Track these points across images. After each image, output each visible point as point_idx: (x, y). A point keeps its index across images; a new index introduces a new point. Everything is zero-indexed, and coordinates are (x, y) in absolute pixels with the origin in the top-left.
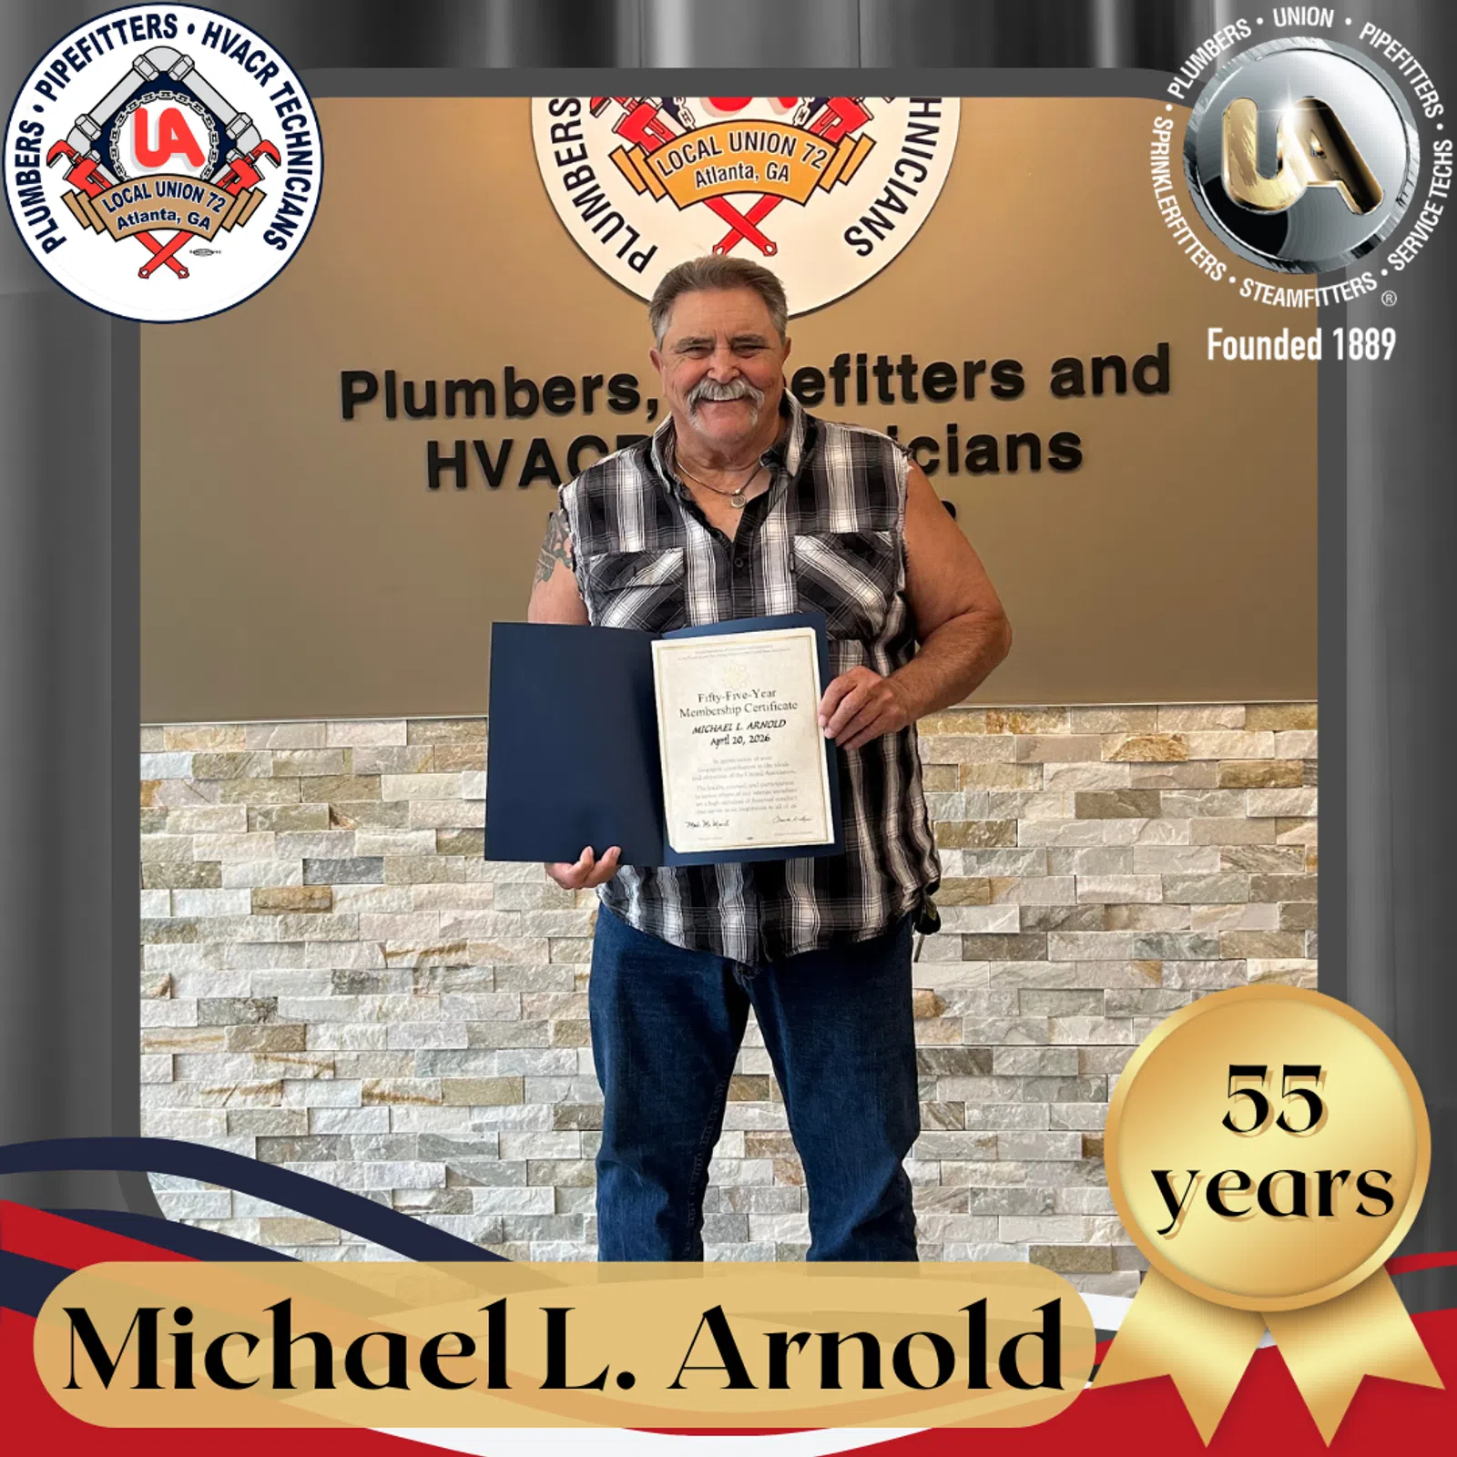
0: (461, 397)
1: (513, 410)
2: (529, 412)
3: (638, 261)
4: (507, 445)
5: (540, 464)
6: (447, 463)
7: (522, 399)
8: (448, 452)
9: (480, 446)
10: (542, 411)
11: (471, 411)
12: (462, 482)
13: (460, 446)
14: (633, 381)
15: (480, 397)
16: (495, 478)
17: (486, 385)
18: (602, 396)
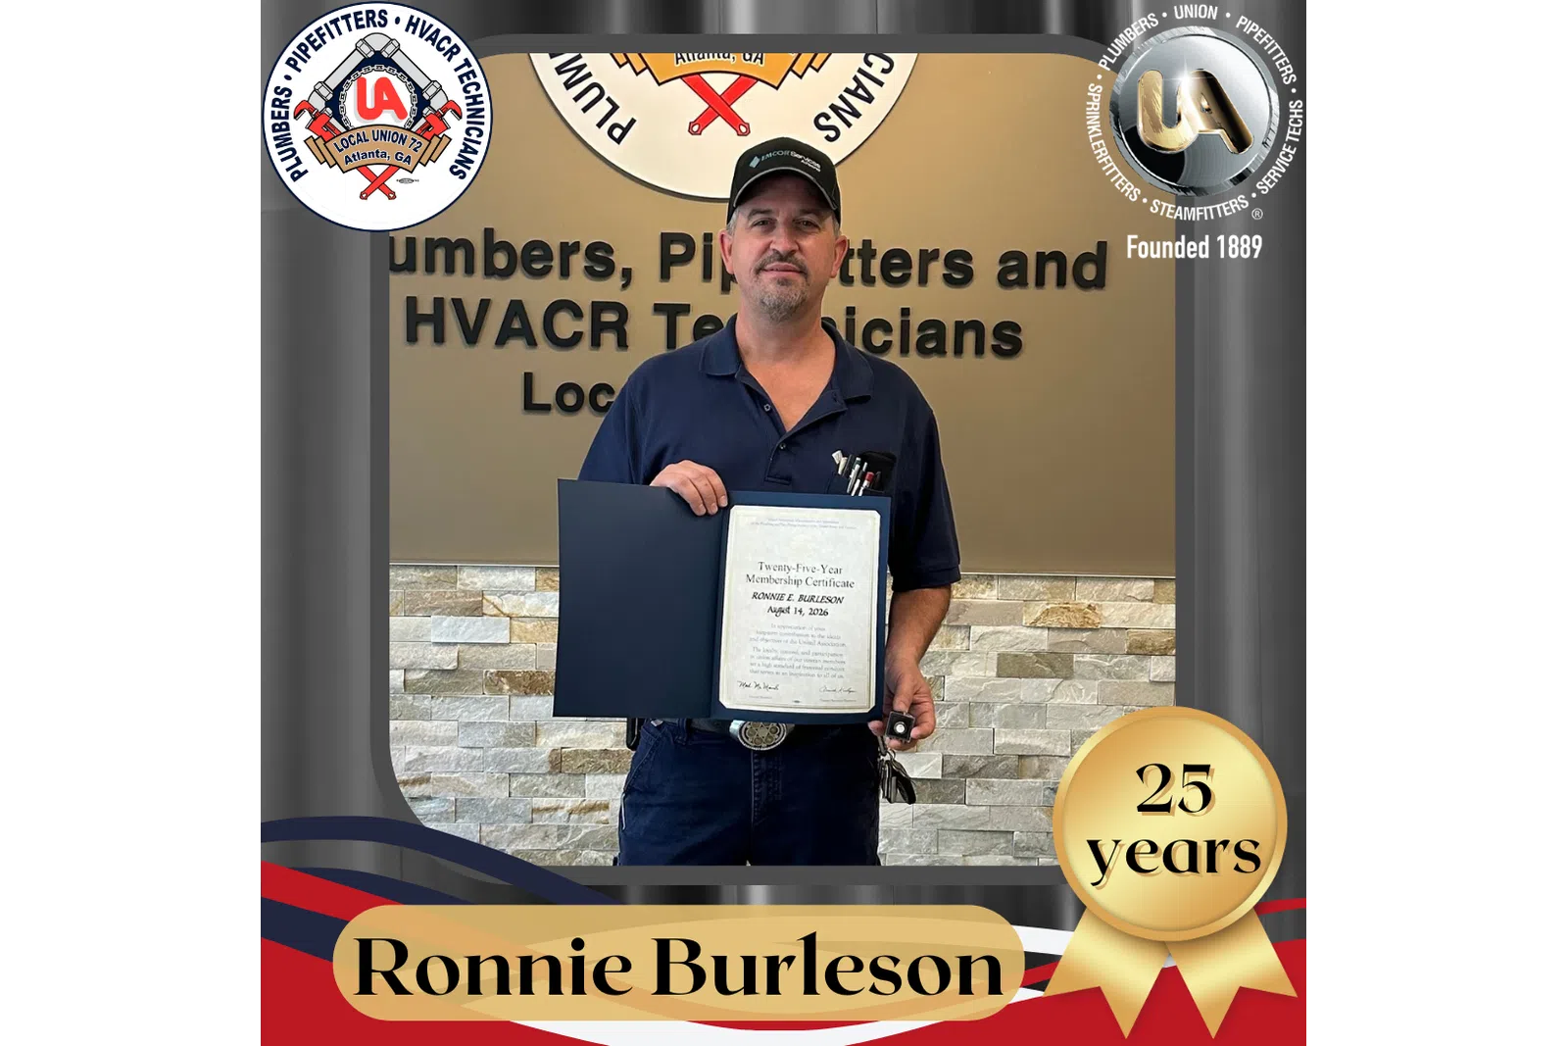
0: (440, 255)
1: (491, 271)
2: (506, 273)
3: (617, 133)
4: (485, 305)
5: (516, 325)
6: (426, 319)
7: (501, 260)
8: (426, 308)
9: (458, 303)
10: (519, 275)
11: (450, 269)
12: (439, 338)
13: (439, 303)
14: (609, 250)
15: (460, 256)
16: (472, 336)
17: (466, 245)
18: (578, 262)
